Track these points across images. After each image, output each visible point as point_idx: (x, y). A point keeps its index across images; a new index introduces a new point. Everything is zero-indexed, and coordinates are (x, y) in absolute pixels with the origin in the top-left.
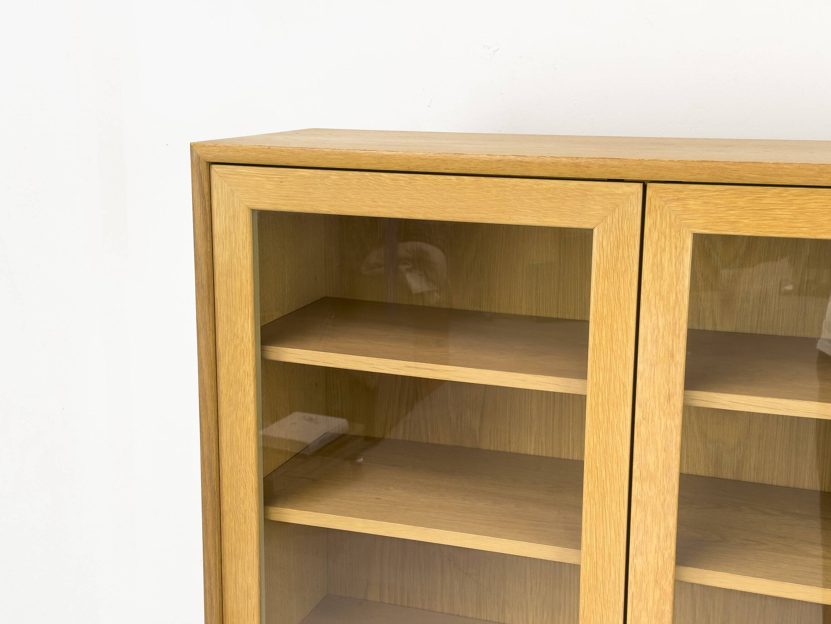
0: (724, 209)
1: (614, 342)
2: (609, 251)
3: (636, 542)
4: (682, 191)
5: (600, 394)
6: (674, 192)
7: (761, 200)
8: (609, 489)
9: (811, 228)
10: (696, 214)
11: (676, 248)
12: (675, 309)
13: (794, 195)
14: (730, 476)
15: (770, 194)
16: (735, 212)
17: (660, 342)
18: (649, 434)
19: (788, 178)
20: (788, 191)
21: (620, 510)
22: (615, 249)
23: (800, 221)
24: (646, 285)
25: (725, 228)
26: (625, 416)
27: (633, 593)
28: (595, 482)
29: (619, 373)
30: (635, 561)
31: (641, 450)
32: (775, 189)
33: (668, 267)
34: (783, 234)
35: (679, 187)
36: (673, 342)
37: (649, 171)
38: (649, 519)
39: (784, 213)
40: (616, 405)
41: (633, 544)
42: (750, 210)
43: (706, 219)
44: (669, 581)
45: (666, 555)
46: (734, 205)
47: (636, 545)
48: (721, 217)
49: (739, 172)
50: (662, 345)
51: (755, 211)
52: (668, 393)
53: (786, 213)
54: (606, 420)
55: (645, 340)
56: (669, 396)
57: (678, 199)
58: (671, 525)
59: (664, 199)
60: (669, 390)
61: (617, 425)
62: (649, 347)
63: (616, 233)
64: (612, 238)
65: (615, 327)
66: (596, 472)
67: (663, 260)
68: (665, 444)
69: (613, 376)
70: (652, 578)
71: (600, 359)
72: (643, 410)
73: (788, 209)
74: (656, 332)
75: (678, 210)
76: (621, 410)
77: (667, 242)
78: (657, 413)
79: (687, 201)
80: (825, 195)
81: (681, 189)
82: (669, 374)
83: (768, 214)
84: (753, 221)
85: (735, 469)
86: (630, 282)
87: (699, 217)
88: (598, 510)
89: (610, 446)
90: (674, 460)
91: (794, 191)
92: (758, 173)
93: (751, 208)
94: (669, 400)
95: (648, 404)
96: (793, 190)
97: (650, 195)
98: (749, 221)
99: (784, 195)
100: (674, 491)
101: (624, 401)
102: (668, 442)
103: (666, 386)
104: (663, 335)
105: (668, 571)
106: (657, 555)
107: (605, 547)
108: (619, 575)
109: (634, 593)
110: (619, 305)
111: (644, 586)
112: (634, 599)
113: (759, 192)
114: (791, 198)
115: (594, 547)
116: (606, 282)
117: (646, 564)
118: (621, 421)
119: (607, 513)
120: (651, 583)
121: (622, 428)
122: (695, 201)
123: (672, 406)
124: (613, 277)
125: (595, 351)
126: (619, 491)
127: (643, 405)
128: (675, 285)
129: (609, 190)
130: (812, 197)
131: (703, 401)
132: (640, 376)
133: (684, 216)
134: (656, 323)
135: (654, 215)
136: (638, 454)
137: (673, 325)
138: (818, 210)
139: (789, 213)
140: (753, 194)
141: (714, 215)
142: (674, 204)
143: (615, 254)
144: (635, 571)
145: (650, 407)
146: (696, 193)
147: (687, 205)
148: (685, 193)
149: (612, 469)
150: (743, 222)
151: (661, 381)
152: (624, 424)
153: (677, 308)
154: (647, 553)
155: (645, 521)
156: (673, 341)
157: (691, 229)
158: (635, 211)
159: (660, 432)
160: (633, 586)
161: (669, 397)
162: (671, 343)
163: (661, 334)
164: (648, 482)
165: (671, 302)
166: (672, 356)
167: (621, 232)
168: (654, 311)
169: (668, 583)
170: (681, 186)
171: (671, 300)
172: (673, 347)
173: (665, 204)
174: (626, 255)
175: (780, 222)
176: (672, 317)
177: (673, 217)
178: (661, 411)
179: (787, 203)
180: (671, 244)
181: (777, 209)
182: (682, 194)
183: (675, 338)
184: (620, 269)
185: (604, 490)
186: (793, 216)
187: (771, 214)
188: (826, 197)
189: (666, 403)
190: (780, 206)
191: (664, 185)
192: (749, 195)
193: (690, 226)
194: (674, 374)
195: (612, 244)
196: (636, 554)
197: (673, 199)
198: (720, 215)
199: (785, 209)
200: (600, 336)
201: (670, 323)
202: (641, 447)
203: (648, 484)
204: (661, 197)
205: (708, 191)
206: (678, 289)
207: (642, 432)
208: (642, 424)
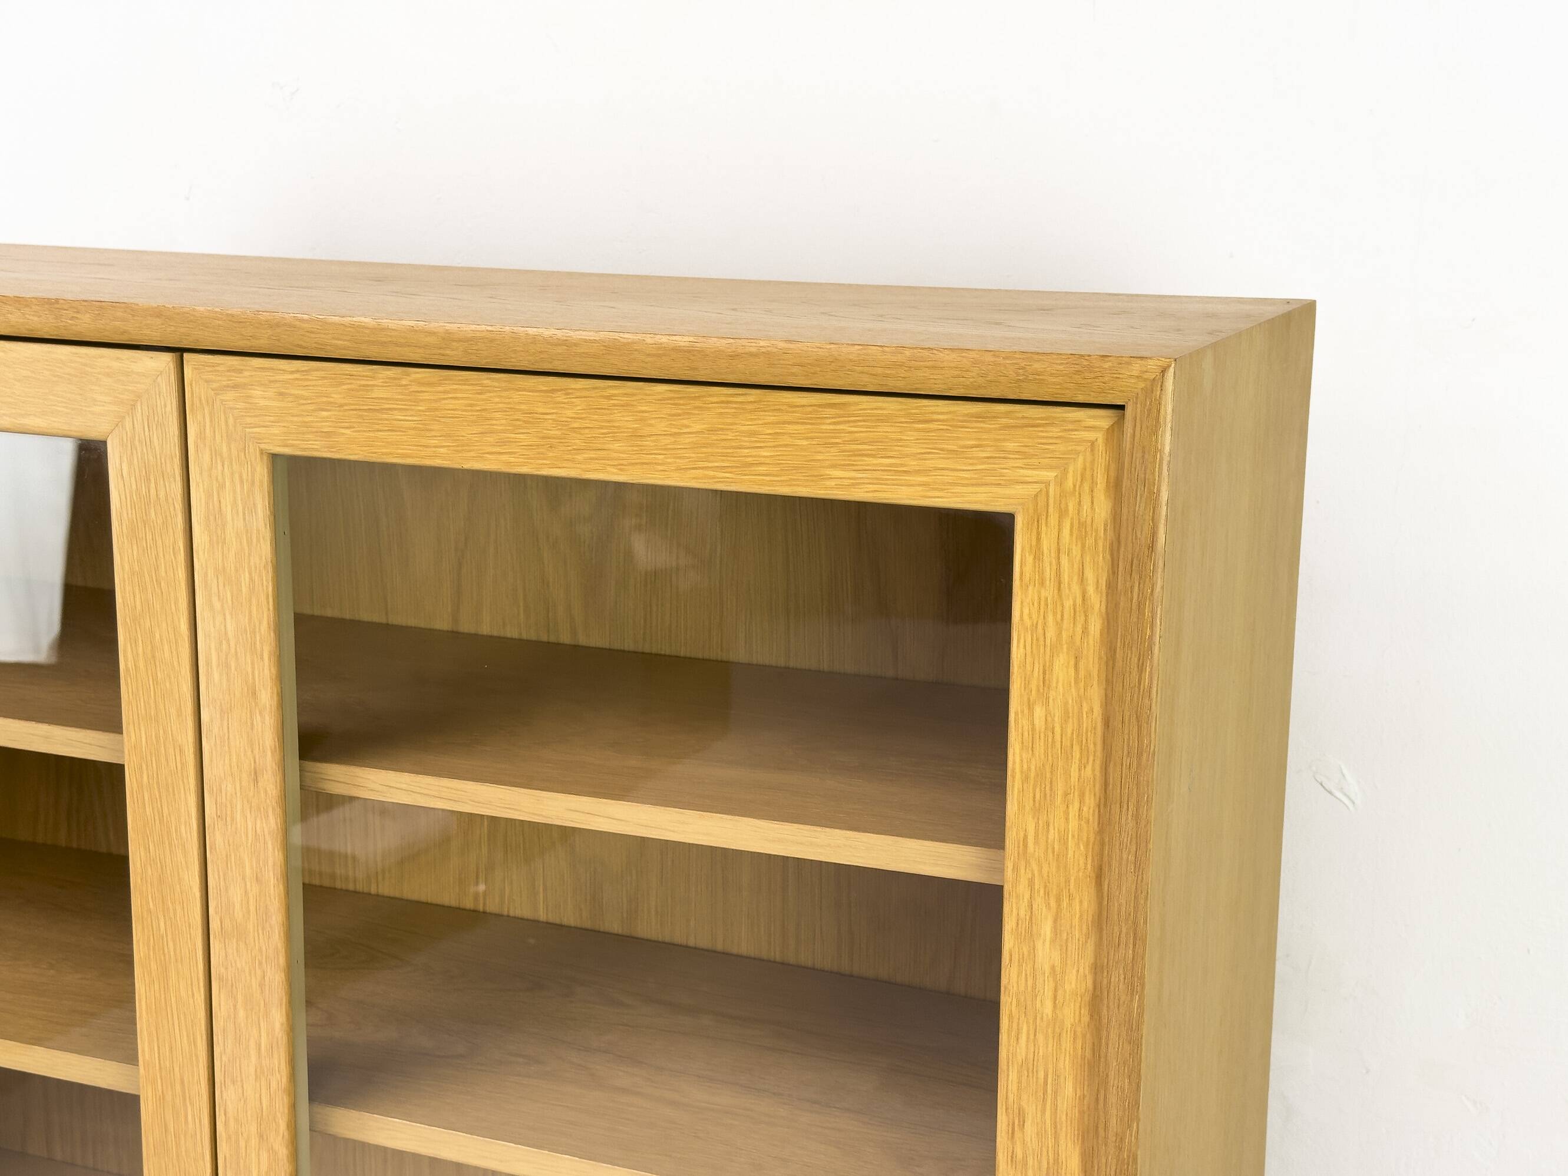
0: (313, 408)
1: (158, 664)
2: (134, 487)
3: (224, 1058)
4: (241, 371)
5: (144, 767)
6: (228, 371)
7: (367, 391)
8: (172, 953)
9: (452, 448)
10: (266, 415)
11: (242, 482)
12: (250, 600)
13: (419, 383)
14: (616, 928)
15: (382, 380)
16: (329, 413)
17: (233, 668)
18: (229, 845)
19: (397, 348)
20: (408, 375)
21: (193, 995)
22: (143, 481)
23: (433, 433)
24: (201, 553)
25: (317, 445)
26: (188, 812)
27: (225, 1157)
28: (149, 938)
29: (171, 726)
30: (225, 1095)
31: (219, 878)
32: (389, 370)
33: (233, 520)
34: (411, 459)
35: (235, 363)
36: (253, 668)
37: (173, 328)
38: (241, 1013)
39: (407, 418)
40: (171, 790)
41: (219, 1061)
42: (356, 410)
43: (284, 427)
44: (281, 1135)
45: (274, 1085)
46: (325, 399)
47: (223, 1063)
48: (307, 422)
49: (318, 336)
50: (236, 673)
51: (360, 413)
52: (253, 767)
53: (410, 418)
54: (157, 818)
55: (208, 663)
56: (256, 773)
57: (235, 387)
58: (278, 1025)
59: (215, 385)
60: (255, 762)
61: (176, 827)
62: (216, 676)
63: (142, 450)
64: (136, 460)
65: (157, 636)
66: (149, 919)
67: (223, 507)
68: (257, 867)
69: (161, 732)
70: (253, 1129)
71: (138, 699)
72: (216, 801)
73: (412, 410)
74: (224, 646)
75: (238, 406)
76: (180, 799)
77: (226, 470)
78: (239, 807)
79: (250, 389)
80: (469, 385)
81: (239, 367)
82: (252, 729)
83: (381, 420)
84: (359, 431)
85: (625, 916)
86: (173, 548)
87: (273, 422)
88: (157, 995)
89: (168, 868)
90: (272, 897)
91: (418, 376)
92: (348, 338)
93: (353, 407)
94: (256, 781)
95: (223, 787)
96: (418, 373)
97: (190, 376)
98: (353, 431)
99: (404, 383)
100: (278, 959)
101: (183, 780)
102: (261, 862)
103: (249, 753)
104: (236, 652)
105: (279, 1115)
106: (258, 1085)
107: (175, 1066)
108: (200, 1121)
109: (228, 1155)
110: (160, 592)
111: (242, 1144)
112: (228, 1169)
113: (363, 376)
114: (414, 388)
115: (157, 1068)
116: (135, 547)
117: (242, 1101)
118: (183, 820)
119: (173, 1000)
120: (253, 1137)
121: (184, 835)
122: (264, 391)
123: (263, 795)
124: (146, 537)
125: (129, 681)
126: (190, 959)
127: (215, 789)
128: (247, 554)
129: (121, 365)
130: (448, 388)
131: (340, 784)
132: (205, 733)
133: (249, 420)
134: (223, 627)
135: (199, 417)
136: (215, 886)
137: (250, 634)
138: (461, 413)
139: (415, 418)
140: (354, 379)
141: (295, 419)
142: (230, 395)
143: (144, 492)
144: (225, 1114)
145: (226, 794)
146: (263, 374)
147: (250, 397)
148: (247, 374)
149: (175, 914)
150: (343, 434)
151: (240, 743)
152: (188, 824)
153: (254, 601)
154: (242, 1081)
155: (235, 1018)
156: (253, 664)
157: (263, 446)
158: (169, 408)
159: (247, 843)
160: (224, 1144)
161: (256, 776)
162: (250, 670)
163: (233, 650)
164: (235, 940)
165: (244, 589)
166: (254, 693)
167: (149, 449)
168: (217, 605)
169: (280, 1138)
170: (236, 360)
171: (243, 584)
172: (254, 678)
173: (217, 394)
174: (162, 494)
175: (402, 435)
176: (247, 618)
177: (231, 421)
178: (245, 802)
179: (409, 398)
180: (232, 474)
181: (395, 409)
182: (240, 375)
183: (256, 660)
184: (155, 522)
185: (165, 956)
186: (421, 424)
187: (387, 420)
188: (470, 388)
189: (252, 785)
190: (397, 404)
191: (210, 357)
192: (349, 381)
193: (259, 439)
194: (260, 730)
195: (137, 471)
196: (225, 1081)
197: (228, 386)
198: (306, 419)
199: (407, 410)
200: (135, 652)
201: (246, 630)
202: (219, 875)
203: (235, 944)
204: (207, 381)
205: (283, 370)
206: (252, 563)
207: (217, 842)
208: (216, 826)
